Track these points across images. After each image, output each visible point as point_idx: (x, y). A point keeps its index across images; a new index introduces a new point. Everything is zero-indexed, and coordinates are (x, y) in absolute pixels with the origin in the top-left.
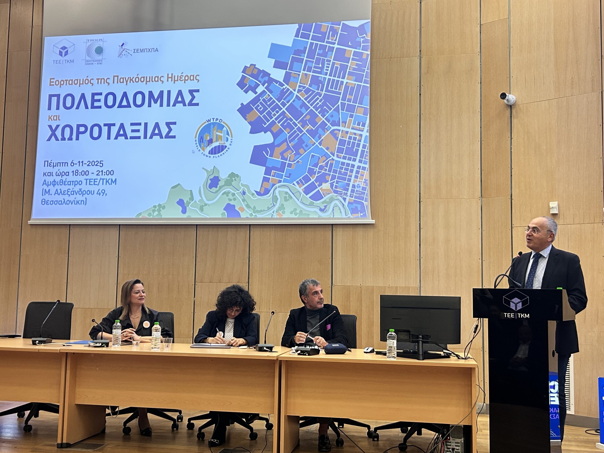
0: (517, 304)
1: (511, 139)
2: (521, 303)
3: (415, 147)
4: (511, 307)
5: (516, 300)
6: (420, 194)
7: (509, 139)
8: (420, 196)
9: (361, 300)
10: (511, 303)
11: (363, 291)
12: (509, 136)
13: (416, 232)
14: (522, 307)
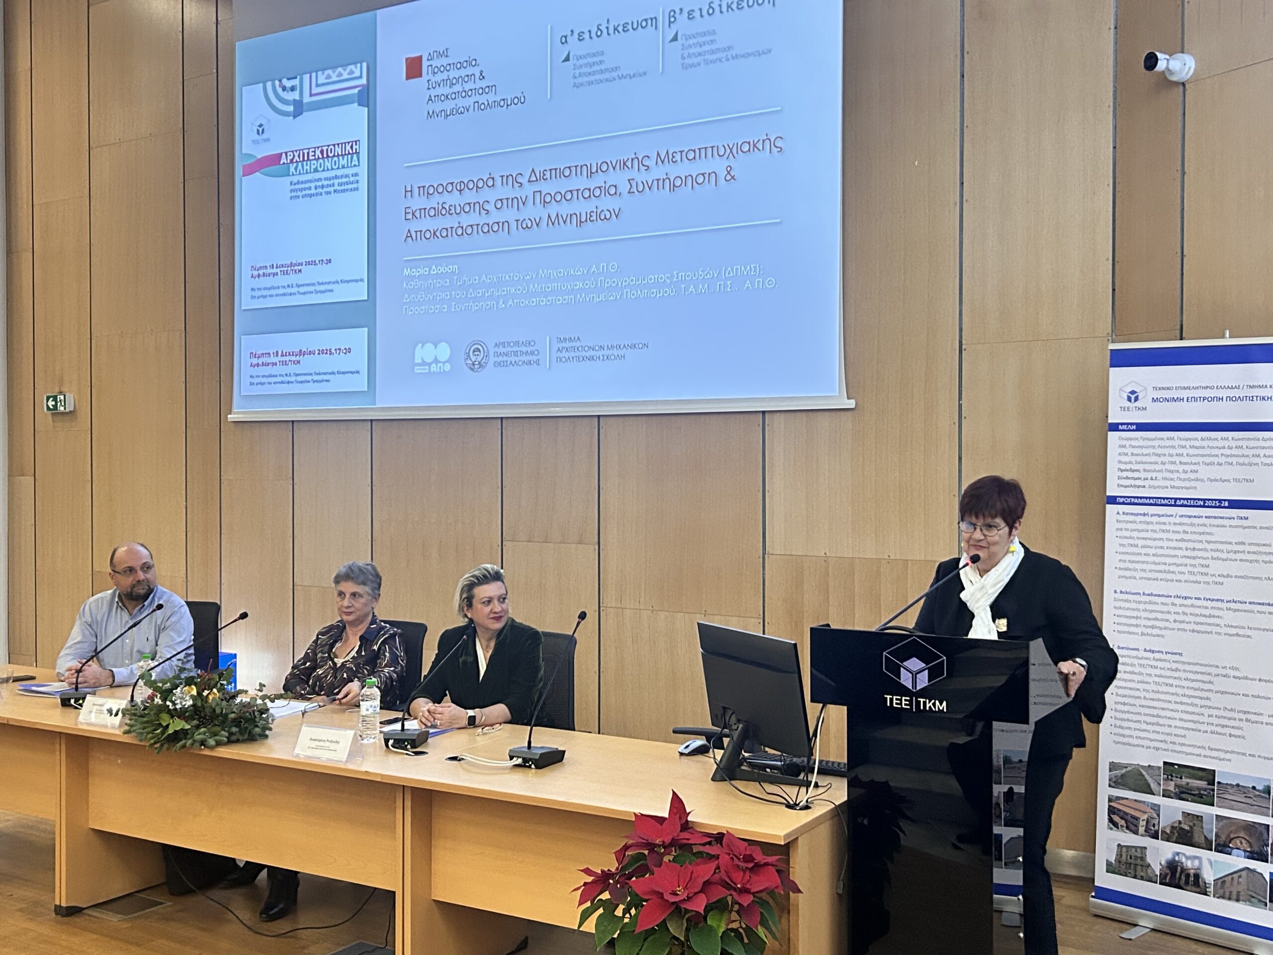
0: (916, 674)
1: (1184, 174)
2: (927, 671)
3: (950, 211)
4: (902, 681)
5: (915, 664)
6: (961, 330)
7: (1179, 175)
8: (961, 337)
9: (828, 589)
10: (902, 669)
11: (830, 568)
12: (1179, 168)
13: (950, 425)
14: (929, 681)
